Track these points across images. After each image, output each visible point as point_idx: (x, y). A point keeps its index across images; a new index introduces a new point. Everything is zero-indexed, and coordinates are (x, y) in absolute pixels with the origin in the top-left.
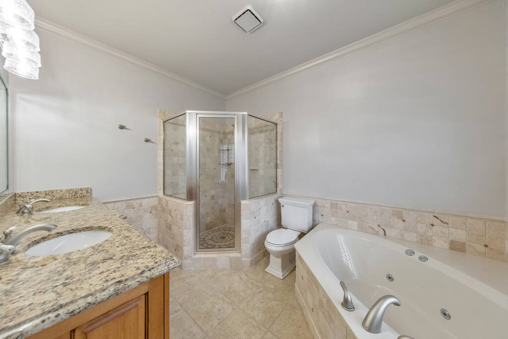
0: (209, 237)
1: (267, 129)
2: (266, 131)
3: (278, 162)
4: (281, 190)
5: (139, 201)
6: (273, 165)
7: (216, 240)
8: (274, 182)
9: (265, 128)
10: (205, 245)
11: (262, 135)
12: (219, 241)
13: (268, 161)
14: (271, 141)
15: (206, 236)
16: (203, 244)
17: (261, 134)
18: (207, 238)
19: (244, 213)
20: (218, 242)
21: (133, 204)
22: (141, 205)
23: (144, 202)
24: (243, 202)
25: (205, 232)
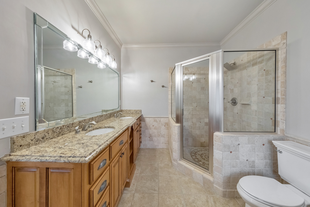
0: (200, 153)
1: (263, 60)
2: (261, 62)
3: (279, 95)
4: (283, 131)
5: (159, 119)
6: (271, 99)
7: (204, 157)
8: (271, 119)
9: (260, 59)
10: (194, 157)
11: (256, 68)
12: (206, 159)
13: (264, 96)
14: (267, 72)
15: (199, 151)
16: (193, 156)
17: (254, 67)
18: (198, 153)
19: (216, 143)
20: (204, 159)
21: (157, 120)
22: (160, 121)
23: (162, 119)
24: (216, 134)
25: (200, 148)
